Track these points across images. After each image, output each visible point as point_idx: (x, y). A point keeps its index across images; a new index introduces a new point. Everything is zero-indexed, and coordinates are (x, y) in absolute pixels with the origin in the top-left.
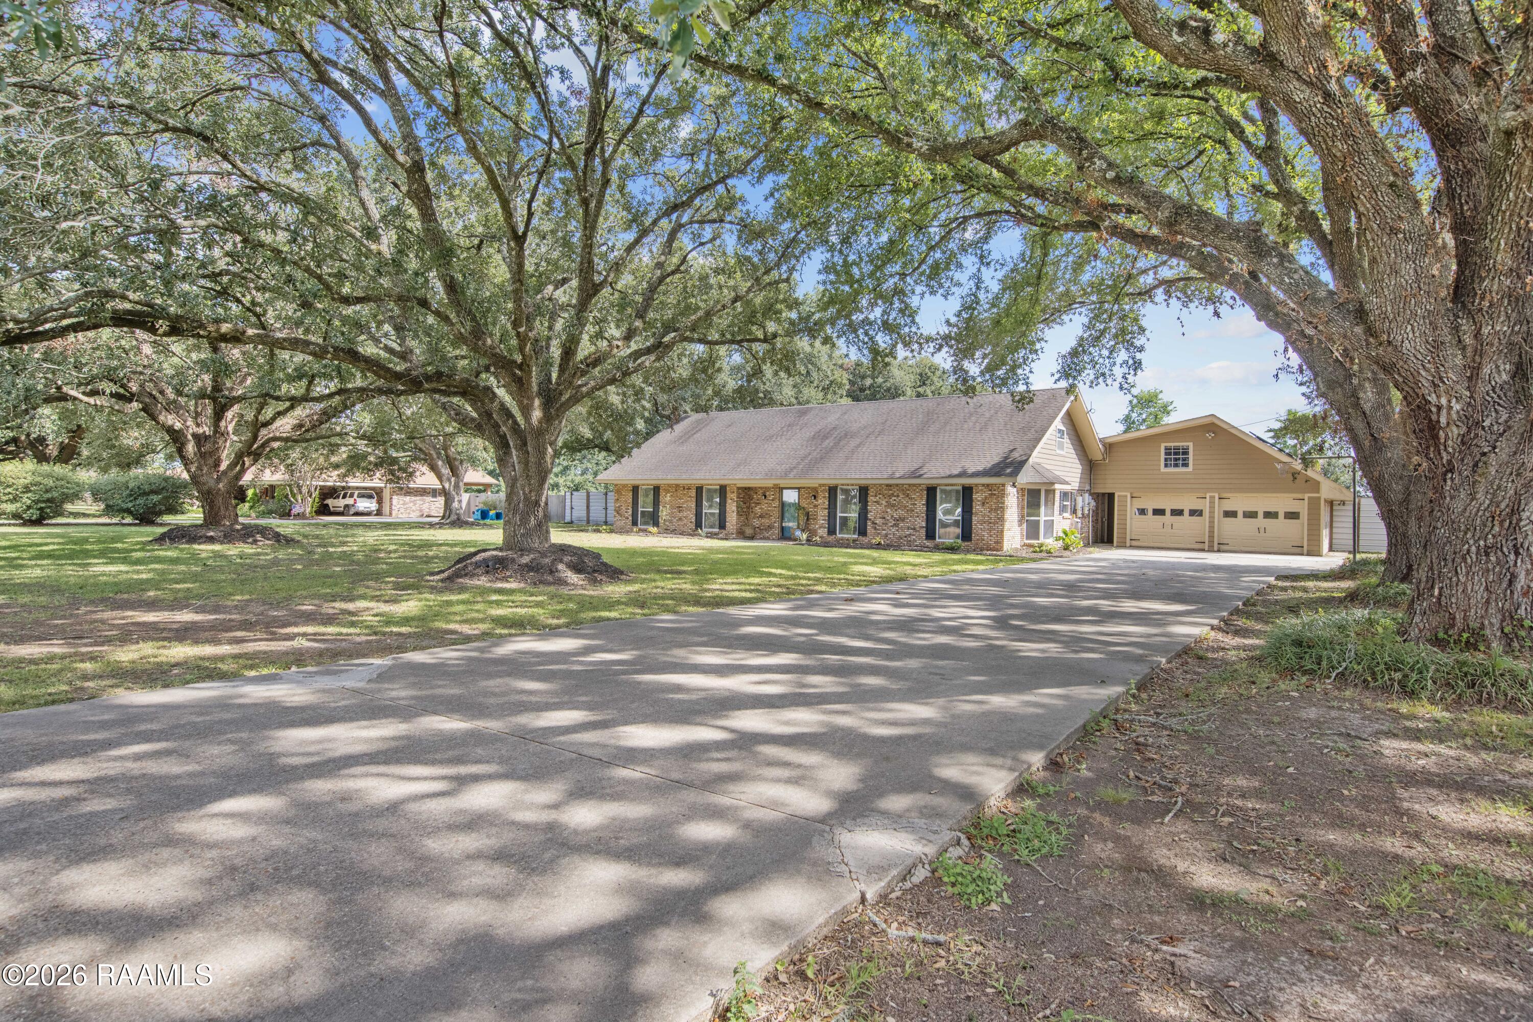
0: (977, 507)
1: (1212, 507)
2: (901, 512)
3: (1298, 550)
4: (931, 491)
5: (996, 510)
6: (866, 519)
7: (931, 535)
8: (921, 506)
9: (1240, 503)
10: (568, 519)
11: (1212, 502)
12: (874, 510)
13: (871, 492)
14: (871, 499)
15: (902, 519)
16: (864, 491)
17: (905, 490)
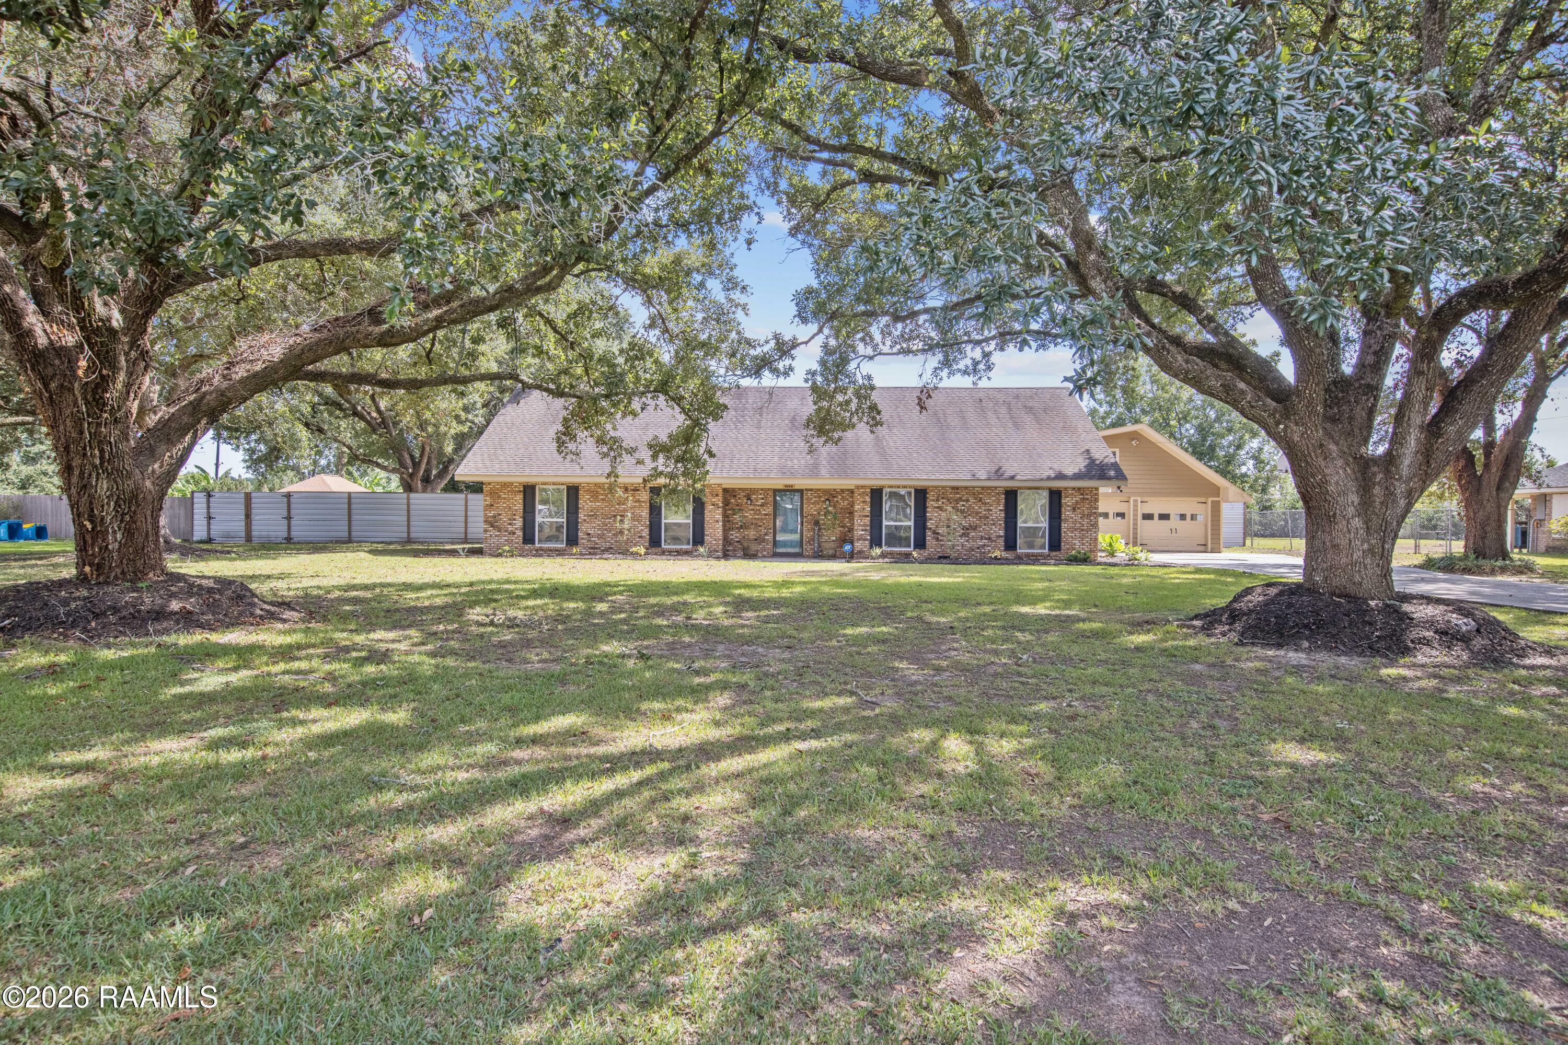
0: (1066, 513)
1: (1136, 510)
2: (972, 520)
3: (1203, 548)
4: (1011, 496)
5: (1089, 515)
6: (924, 527)
7: (1010, 545)
8: (998, 511)
9: (1156, 506)
10: (200, 532)
11: (1135, 506)
12: (933, 517)
13: (931, 496)
14: (931, 504)
15: (974, 528)
16: (921, 494)
17: (978, 493)
